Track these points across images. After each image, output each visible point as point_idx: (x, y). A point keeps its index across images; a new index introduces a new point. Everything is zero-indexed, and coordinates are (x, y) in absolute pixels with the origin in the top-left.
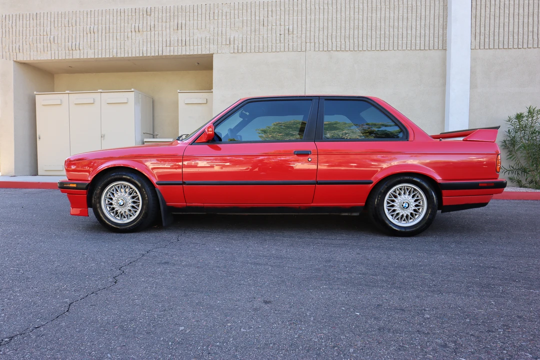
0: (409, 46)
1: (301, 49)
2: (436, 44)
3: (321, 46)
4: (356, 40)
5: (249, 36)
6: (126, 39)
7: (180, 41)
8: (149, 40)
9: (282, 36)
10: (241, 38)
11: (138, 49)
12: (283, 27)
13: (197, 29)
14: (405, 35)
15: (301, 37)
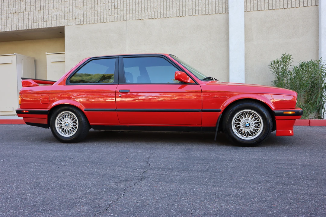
0: (200, 12)
1: (124, 19)
2: (221, 9)
3: (137, 16)
4: (162, 10)
5: (88, 12)
6: (8, 19)
7: (42, 18)
8: (22, 18)
9: (111, 10)
10: (83, 14)
11: (15, 25)
12: (110, 4)
13: (54, 9)
14: (197, 4)
15: (123, 10)
